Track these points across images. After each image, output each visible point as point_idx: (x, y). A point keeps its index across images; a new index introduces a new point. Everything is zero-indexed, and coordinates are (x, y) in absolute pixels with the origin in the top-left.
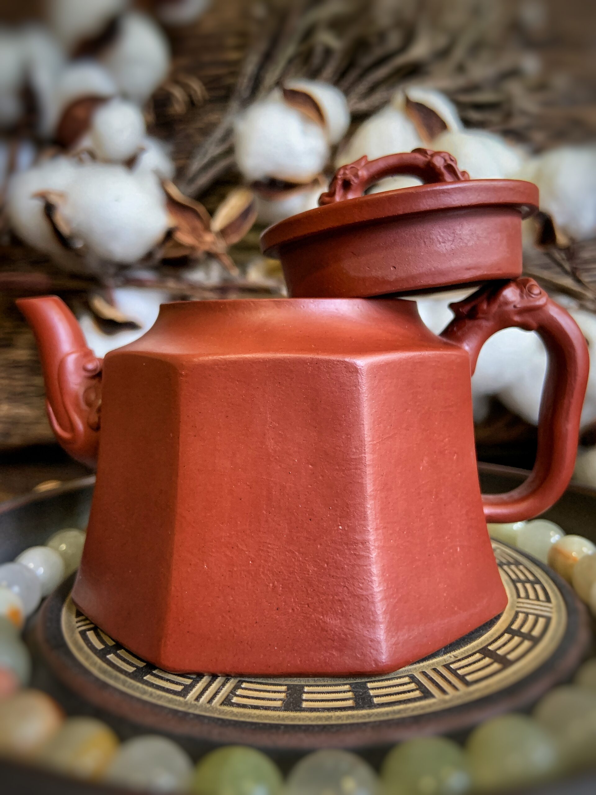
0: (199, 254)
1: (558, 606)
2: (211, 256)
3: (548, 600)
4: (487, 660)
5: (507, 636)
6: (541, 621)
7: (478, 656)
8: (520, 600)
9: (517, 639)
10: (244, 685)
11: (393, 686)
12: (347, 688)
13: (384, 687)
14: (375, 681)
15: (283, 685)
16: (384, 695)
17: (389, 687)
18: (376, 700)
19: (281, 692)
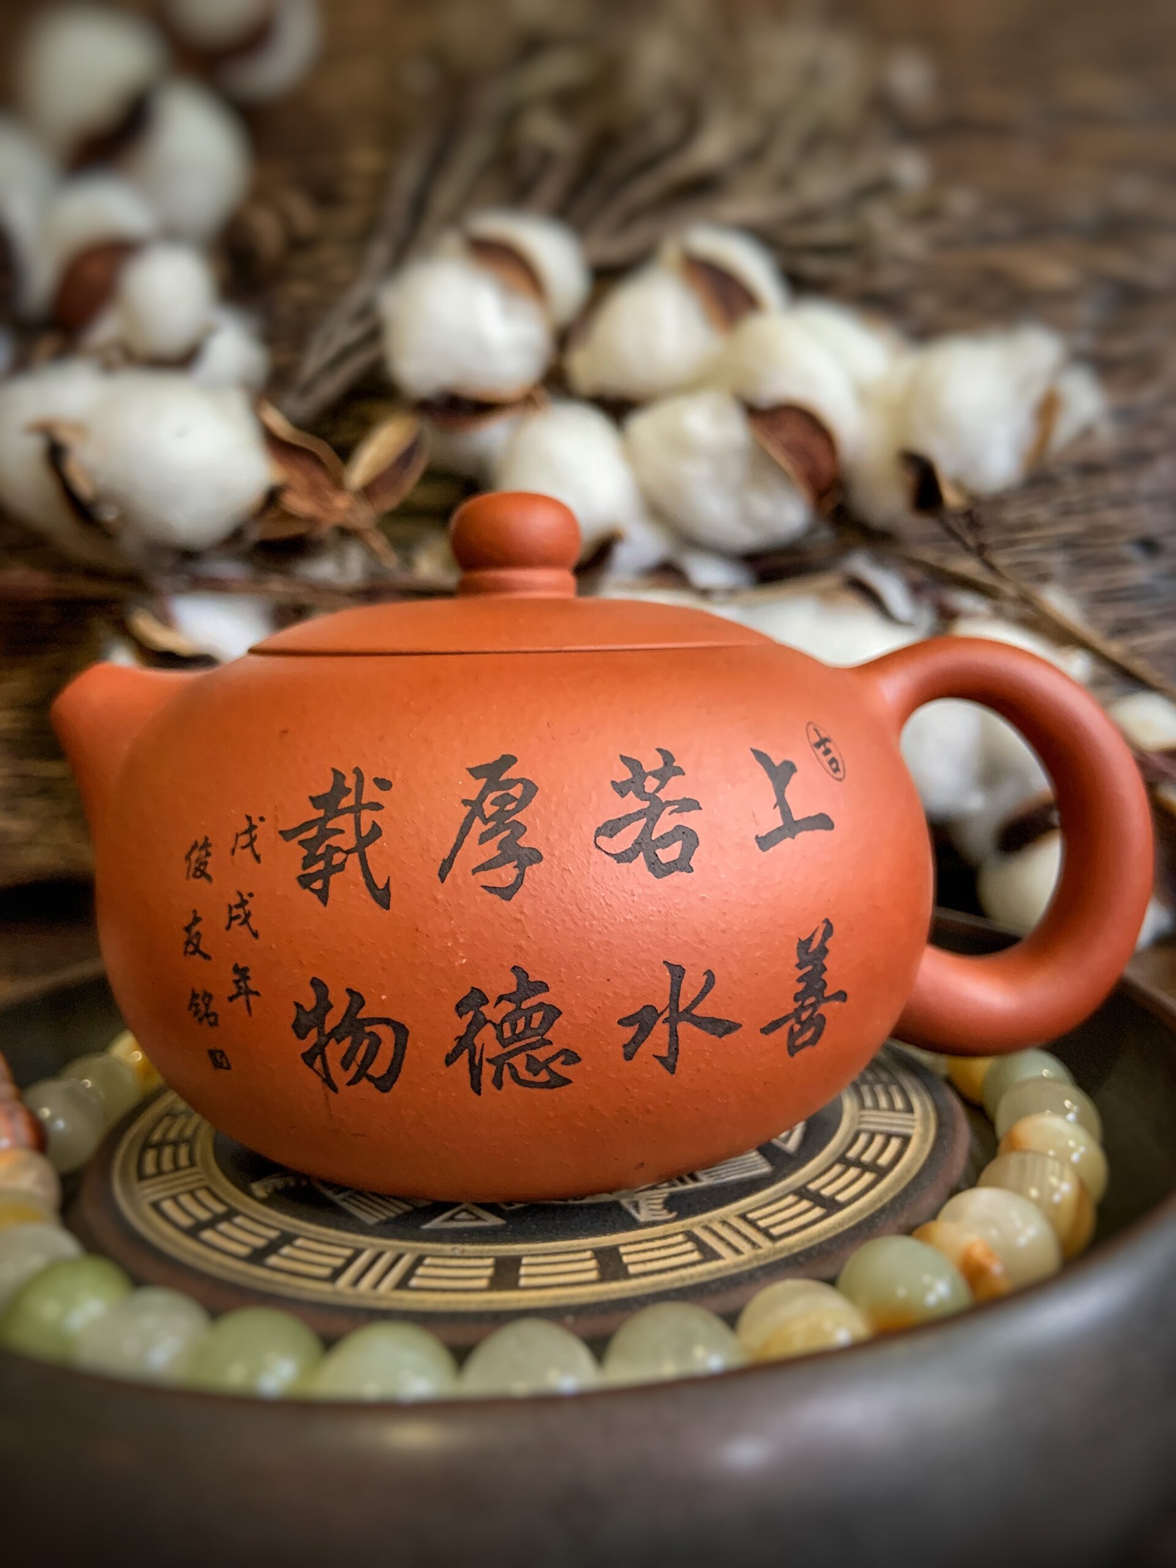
0: (325, 531)
1: (925, 1118)
2: (346, 533)
3: (910, 1109)
4: (805, 1204)
5: (837, 1169)
6: (895, 1143)
7: (791, 1199)
8: (865, 1113)
9: (853, 1172)
10: (428, 1261)
11: (659, 1248)
12: (588, 1254)
13: (645, 1251)
14: (631, 1243)
15: (489, 1257)
16: (644, 1262)
17: (652, 1250)
18: (632, 1269)
19: (486, 1267)
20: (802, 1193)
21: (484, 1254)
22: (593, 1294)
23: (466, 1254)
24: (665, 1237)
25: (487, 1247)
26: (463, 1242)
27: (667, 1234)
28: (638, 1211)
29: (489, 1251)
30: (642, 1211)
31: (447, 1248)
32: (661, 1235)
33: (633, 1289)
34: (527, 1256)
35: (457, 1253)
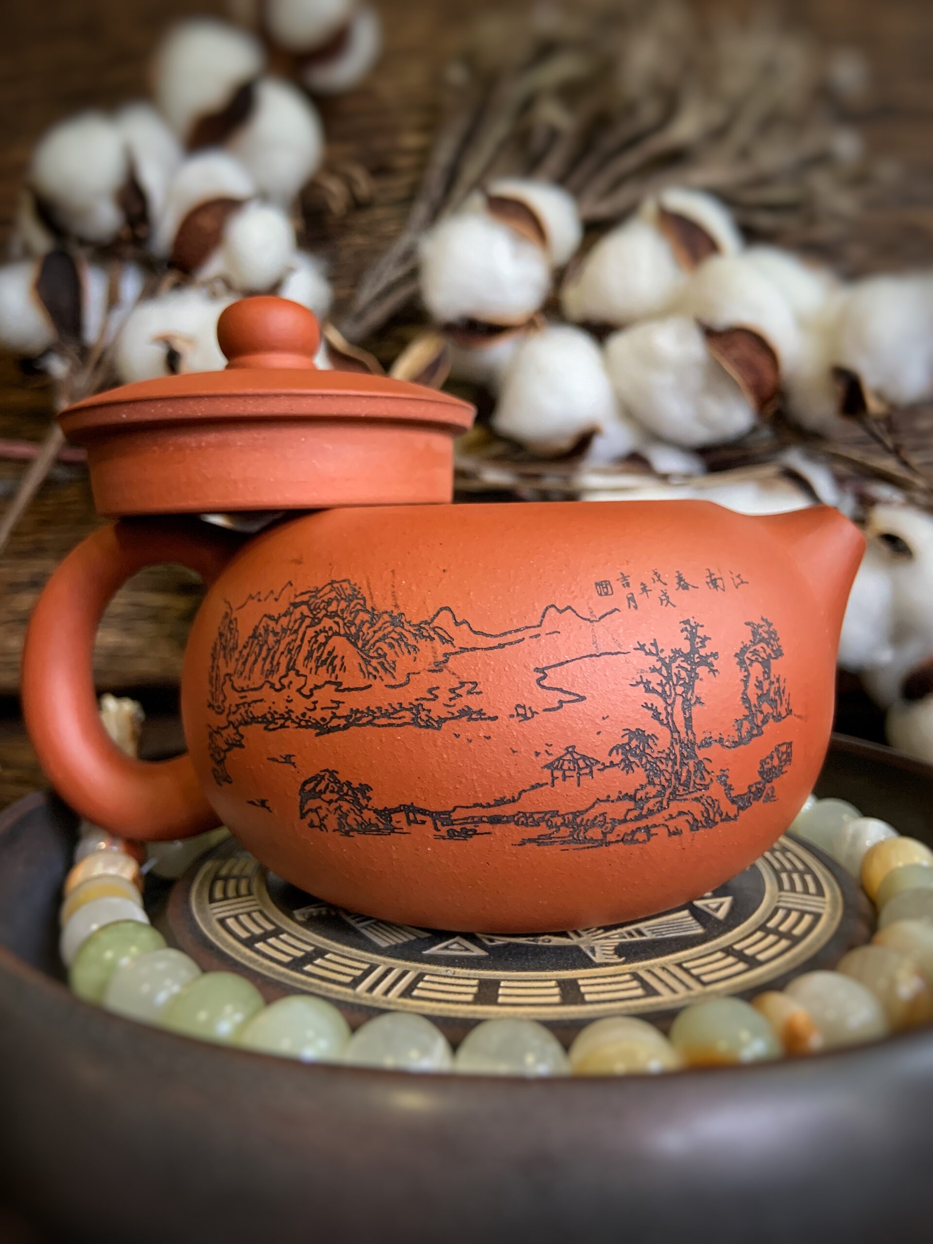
1: (834, 901)
3: (820, 892)
4: (731, 960)
5: (759, 935)
6: (807, 919)
7: (719, 955)
8: (783, 893)
9: (772, 938)
10: (426, 978)
11: (610, 984)
12: (553, 983)
13: (598, 984)
14: (587, 978)
15: (474, 979)
16: (598, 993)
17: (604, 984)
18: (588, 998)
19: (472, 986)
20: (728, 951)
21: (471, 976)
22: (556, 1013)
23: (456, 975)
24: (615, 976)
25: (473, 972)
26: (454, 966)
27: (617, 973)
28: (594, 955)
29: (475, 974)
30: (597, 954)
31: (442, 970)
32: (613, 974)
33: (589, 1012)
34: (504, 980)
35: (450, 973)
